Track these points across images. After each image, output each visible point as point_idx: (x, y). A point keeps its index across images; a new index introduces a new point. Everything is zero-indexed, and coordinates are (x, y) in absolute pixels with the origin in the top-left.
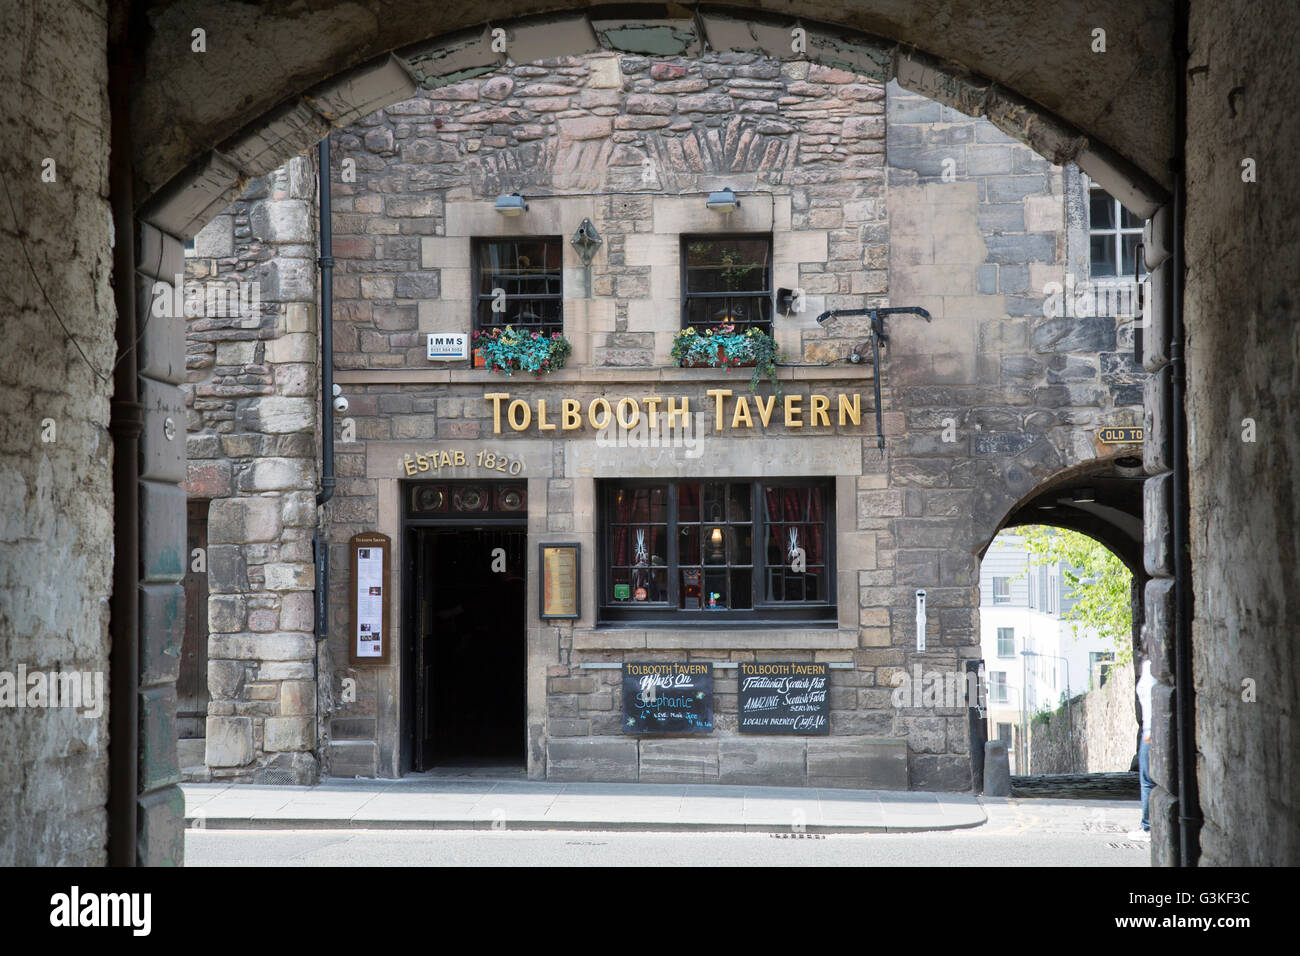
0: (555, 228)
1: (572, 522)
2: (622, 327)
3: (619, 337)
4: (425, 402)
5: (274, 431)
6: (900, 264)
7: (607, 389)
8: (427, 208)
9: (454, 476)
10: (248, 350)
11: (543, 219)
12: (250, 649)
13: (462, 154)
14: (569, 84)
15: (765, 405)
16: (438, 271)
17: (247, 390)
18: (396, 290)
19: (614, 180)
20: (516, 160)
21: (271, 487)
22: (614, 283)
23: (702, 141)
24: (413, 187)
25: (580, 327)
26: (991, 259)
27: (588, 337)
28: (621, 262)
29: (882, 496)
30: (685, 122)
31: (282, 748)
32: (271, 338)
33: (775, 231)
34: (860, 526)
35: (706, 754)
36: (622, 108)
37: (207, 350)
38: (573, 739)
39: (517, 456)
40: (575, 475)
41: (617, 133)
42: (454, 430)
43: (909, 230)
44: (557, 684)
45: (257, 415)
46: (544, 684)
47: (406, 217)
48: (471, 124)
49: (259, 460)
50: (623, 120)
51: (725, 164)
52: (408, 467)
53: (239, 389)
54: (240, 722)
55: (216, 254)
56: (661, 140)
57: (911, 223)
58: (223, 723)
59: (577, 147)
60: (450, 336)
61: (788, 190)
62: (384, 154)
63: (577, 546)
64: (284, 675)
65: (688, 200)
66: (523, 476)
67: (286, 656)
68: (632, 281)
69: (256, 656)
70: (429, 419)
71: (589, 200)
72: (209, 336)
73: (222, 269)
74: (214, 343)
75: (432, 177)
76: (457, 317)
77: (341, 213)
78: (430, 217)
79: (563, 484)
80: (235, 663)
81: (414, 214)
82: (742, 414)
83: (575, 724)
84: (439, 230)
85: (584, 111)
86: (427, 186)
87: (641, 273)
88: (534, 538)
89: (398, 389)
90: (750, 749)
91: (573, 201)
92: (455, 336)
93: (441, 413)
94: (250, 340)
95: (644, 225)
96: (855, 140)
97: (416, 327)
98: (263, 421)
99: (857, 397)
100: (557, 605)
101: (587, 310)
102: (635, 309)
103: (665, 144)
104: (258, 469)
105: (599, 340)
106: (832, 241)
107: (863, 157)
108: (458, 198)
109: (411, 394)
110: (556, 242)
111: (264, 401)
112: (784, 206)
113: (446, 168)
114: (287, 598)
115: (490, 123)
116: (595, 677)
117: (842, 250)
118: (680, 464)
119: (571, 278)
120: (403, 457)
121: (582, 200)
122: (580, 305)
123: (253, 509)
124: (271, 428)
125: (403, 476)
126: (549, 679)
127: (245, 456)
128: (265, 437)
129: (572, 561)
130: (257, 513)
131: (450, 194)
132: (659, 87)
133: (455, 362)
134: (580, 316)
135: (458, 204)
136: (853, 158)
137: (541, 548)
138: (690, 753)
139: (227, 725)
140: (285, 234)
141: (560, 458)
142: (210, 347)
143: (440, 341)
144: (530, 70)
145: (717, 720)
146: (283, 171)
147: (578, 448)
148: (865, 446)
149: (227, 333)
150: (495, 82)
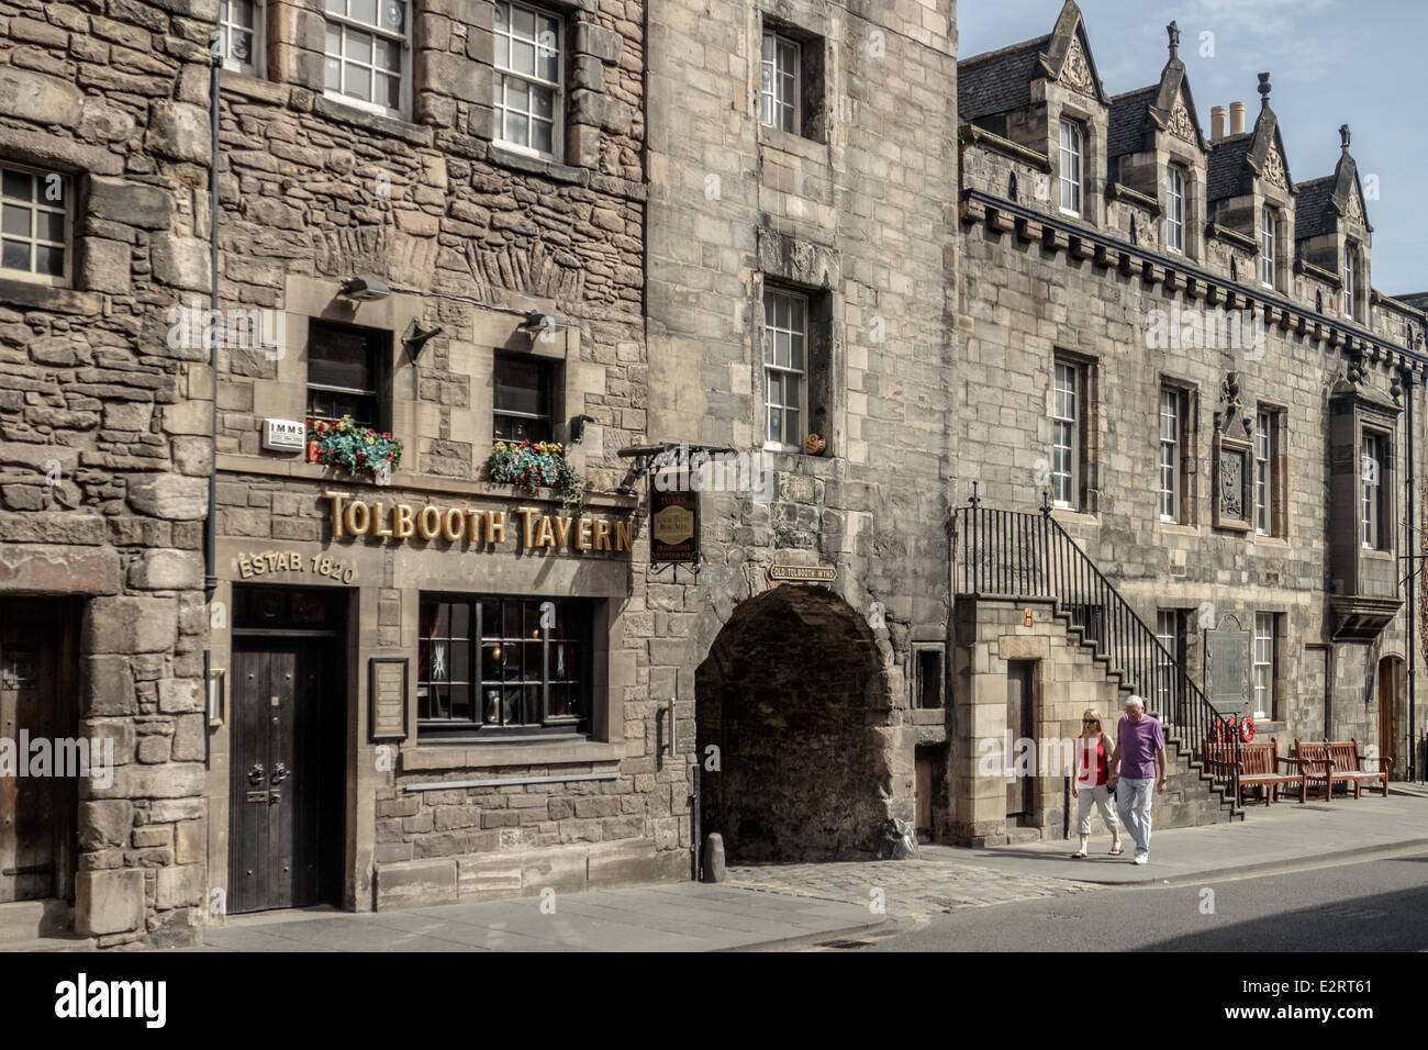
0: (388, 323)
1: (400, 635)
2: (444, 434)
3: (442, 446)
4: (260, 495)
5: (172, 516)
6: (654, 406)
7: (437, 498)
8: (268, 277)
9: (289, 582)
10: (145, 412)
11: (367, 314)
12: (142, 786)
13: (306, 223)
14: (402, 174)
15: (564, 526)
17: (142, 463)
18: (232, 364)
19: (444, 283)
20: (357, 242)
21: (167, 586)
22: (439, 388)
23: (514, 259)
24: (257, 249)
25: (407, 429)
26: (710, 412)
27: (415, 442)
28: (444, 368)
29: (641, 618)
30: (497, 238)
31: (177, 903)
32: (169, 402)
33: (568, 359)
34: (626, 645)
35: (509, 868)
36: (450, 213)
37: (93, 407)
38: (399, 864)
39: (350, 562)
40: (402, 586)
41: (443, 235)
42: (289, 529)
43: (661, 376)
44: (385, 807)
45: (152, 496)
46: (373, 808)
47: (246, 282)
48: (314, 193)
49: (155, 551)
50: (448, 223)
51: (532, 285)
52: (244, 568)
53: (131, 461)
54: (130, 876)
55: (112, 291)
56: (479, 251)
57: (662, 371)
58: (110, 878)
59: (412, 240)
60: (282, 422)
61: (577, 323)
62: (230, 206)
63: (405, 662)
64: (180, 815)
65: (500, 315)
66: (351, 582)
67: (183, 791)
68: (453, 387)
69: (148, 794)
70: (264, 515)
71: (419, 298)
72: (97, 389)
73: (117, 308)
74: (104, 399)
75: (276, 243)
76: (293, 402)
78: (271, 287)
79: (394, 595)
80: (123, 803)
81: (255, 281)
82: (547, 533)
83: (399, 850)
84: (279, 302)
85: (416, 206)
86: (270, 252)
87: (462, 382)
88: (366, 652)
89: (234, 478)
90: (547, 860)
91: (405, 296)
92: (288, 423)
93: (277, 508)
94: (147, 402)
95: (465, 333)
96: (622, 286)
97: (251, 409)
98: (160, 503)
99: (628, 524)
100: (389, 720)
101: (415, 412)
102: (456, 414)
103: (483, 255)
104: (152, 562)
105: (424, 446)
106: (609, 375)
107: (628, 303)
108: (299, 272)
109: (246, 485)
110: (388, 335)
111: (161, 478)
112: (574, 336)
113: (290, 235)
114: (183, 720)
115: (333, 197)
116: (418, 798)
117: (618, 386)
118: (492, 580)
119: (401, 379)
120: (237, 557)
121: (412, 296)
122: (408, 406)
123: (146, 611)
124: (169, 513)
125: (237, 578)
126: (378, 801)
127: (134, 545)
128: (160, 523)
129: (399, 678)
130: (153, 617)
131: (294, 265)
132: (478, 198)
133: (291, 454)
134: (408, 417)
135: (299, 277)
136: (620, 303)
137: (371, 663)
138: (500, 869)
139: (116, 881)
140: (189, 279)
141: (388, 568)
142: (98, 405)
143: (281, 428)
144: (371, 150)
145: (517, 832)
146: (187, 202)
147: (405, 557)
148: (630, 571)
149: (119, 391)
150: (339, 154)
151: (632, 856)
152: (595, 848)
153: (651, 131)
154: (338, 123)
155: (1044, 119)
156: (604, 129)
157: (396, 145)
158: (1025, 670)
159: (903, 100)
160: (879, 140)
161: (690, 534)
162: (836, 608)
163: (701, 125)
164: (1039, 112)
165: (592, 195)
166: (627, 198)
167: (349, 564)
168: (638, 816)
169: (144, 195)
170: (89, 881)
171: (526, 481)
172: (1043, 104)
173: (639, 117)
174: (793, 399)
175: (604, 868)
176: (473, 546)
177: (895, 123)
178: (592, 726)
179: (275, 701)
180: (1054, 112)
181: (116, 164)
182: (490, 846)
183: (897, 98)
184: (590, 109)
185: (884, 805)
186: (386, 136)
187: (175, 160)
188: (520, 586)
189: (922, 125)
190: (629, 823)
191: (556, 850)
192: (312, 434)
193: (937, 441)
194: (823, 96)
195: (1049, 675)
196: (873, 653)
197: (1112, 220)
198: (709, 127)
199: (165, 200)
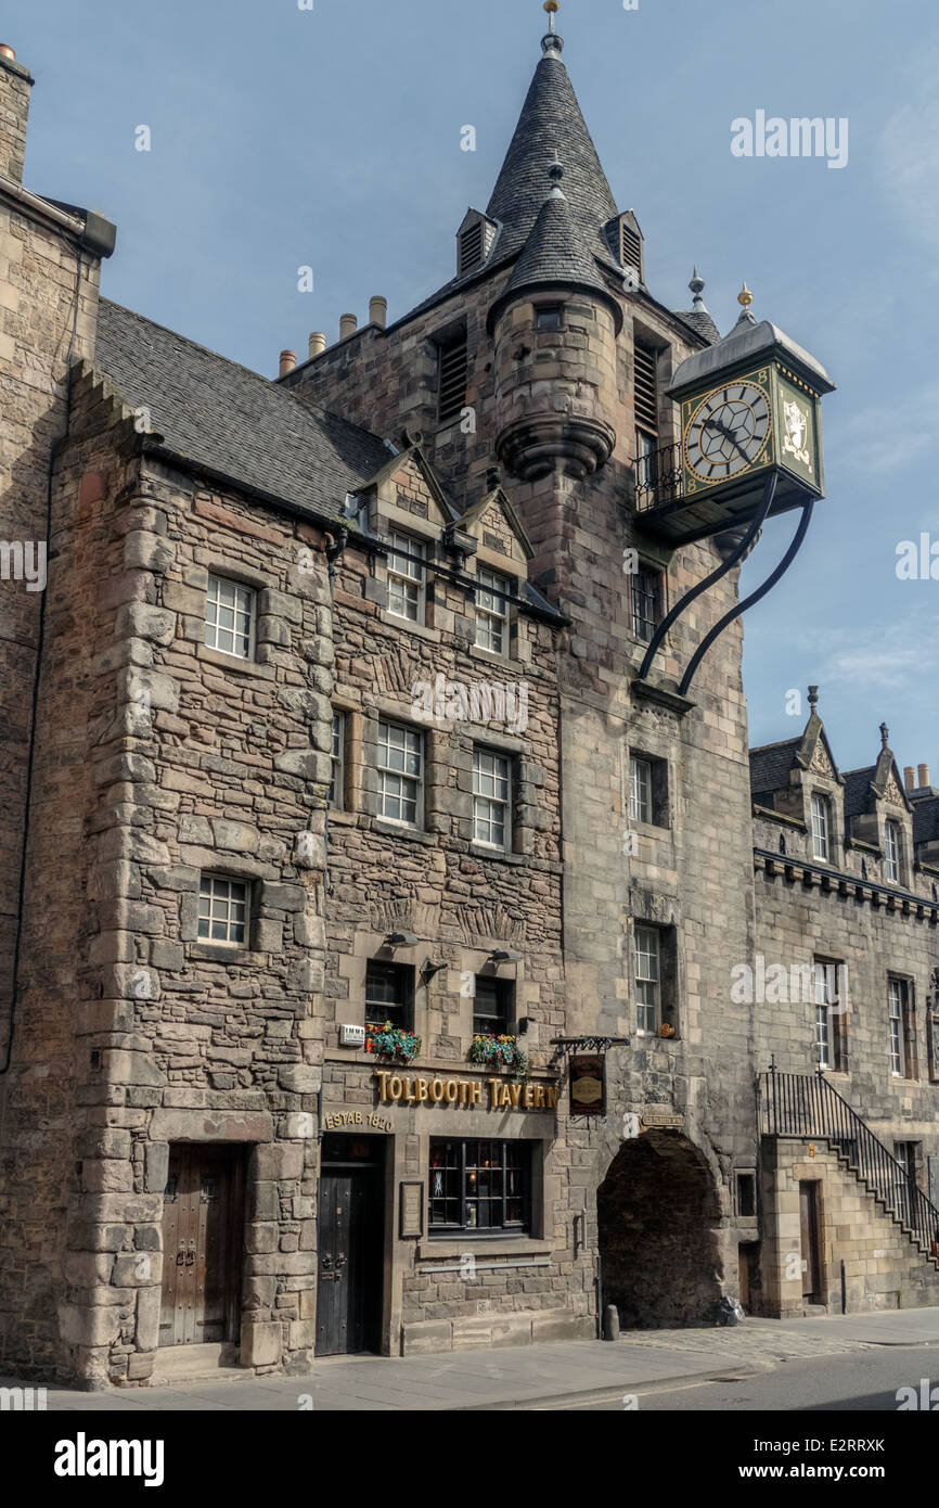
0: (412, 961)
1: (418, 1166)
2: (444, 1032)
3: (444, 1040)
4: (338, 1074)
5: (302, 1091)
6: (569, 1008)
7: (441, 1074)
8: (344, 935)
9: (355, 1131)
10: (288, 1025)
11: (401, 955)
12: (283, 1267)
13: (367, 899)
14: (420, 865)
15: (517, 1092)
16: (348, 980)
17: (286, 1058)
19: (444, 933)
20: (395, 910)
21: (300, 1136)
22: (442, 1001)
23: (485, 916)
24: (339, 917)
25: (423, 1029)
26: (603, 1012)
27: (428, 1037)
28: (445, 988)
30: (474, 903)
32: (303, 1019)
33: (517, 981)
34: (554, 1172)
35: (484, 1328)
36: (448, 888)
37: (261, 1023)
38: (417, 1324)
40: (420, 1133)
41: (444, 903)
42: (355, 1097)
43: (573, 989)
44: (409, 1284)
45: (292, 1079)
46: (401, 1285)
47: (333, 938)
48: (371, 880)
49: (292, 1114)
50: (446, 895)
51: (496, 933)
52: (329, 1123)
53: (281, 1057)
54: (275, 1326)
55: (273, 950)
56: (465, 912)
57: (574, 985)
58: (265, 1327)
59: (426, 907)
60: (352, 1027)
61: (523, 955)
63: (422, 1184)
64: (303, 1286)
65: (477, 953)
66: (390, 1131)
67: (305, 1271)
68: (450, 1001)
69: (285, 1272)
70: (343, 1087)
71: (430, 944)
72: (263, 1012)
73: (275, 961)
74: (267, 1018)
75: (350, 913)
76: (358, 1014)
78: (346, 940)
79: (415, 1139)
80: (272, 1278)
81: (338, 937)
82: (506, 1096)
83: (417, 1314)
84: (350, 951)
85: (429, 885)
86: (346, 919)
87: (456, 997)
88: (399, 1178)
89: (331, 1065)
90: (507, 1322)
91: (423, 943)
92: (355, 1027)
93: (348, 1084)
94: (290, 1019)
95: (457, 966)
96: (549, 930)
97: (334, 1019)
98: (295, 1083)
100: (411, 1226)
101: (427, 1018)
102: (452, 1018)
103: (466, 914)
104: (291, 1121)
105: (433, 1040)
106: (542, 989)
107: (552, 941)
108: (362, 930)
109: (331, 1068)
110: (411, 968)
111: (297, 1067)
112: (521, 965)
113: (358, 908)
114: (307, 1224)
115: (382, 882)
116: (428, 1277)
117: (547, 996)
119: (419, 996)
120: (326, 1115)
121: (426, 943)
122: (423, 1014)
123: (287, 1152)
124: (301, 1089)
125: (325, 1129)
126: (404, 1279)
127: (281, 1110)
128: (296, 1096)
129: (418, 1195)
130: (290, 1156)
131: (360, 926)
132: (463, 877)
133: (356, 1047)
134: (423, 1021)
135: (362, 933)
136: (547, 941)
137: (401, 1184)
138: (479, 1328)
139: (267, 1330)
140: (314, 942)
141: (411, 1120)
142: (264, 1022)
143: (351, 1031)
144: (403, 851)
145: (488, 1303)
146: (312, 894)
147: (421, 1111)
148: (556, 1120)
149: (276, 1013)
150: (386, 855)
151: (559, 1321)
152: (536, 1314)
153: (565, 828)
154: (384, 835)
155: (800, 796)
156: (537, 829)
157: (417, 847)
158: (810, 1188)
159: (717, 797)
160: (703, 824)
161: (599, 1096)
162: (683, 1144)
163: (594, 822)
164: (797, 791)
165: (530, 872)
166: (551, 873)
167: (389, 1118)
168: (562, 1292)
169: (291, 892)
170: (252, 1329)
171: (493, 1061)
172: (799, 786)
173: (557, 819)
174: (650, 1000)
175: (542, 1329)
176: (462, 1105)
177: (713, 813)
178: (533, 1228)
179: (339, 1211)
180: (807, 791)
181: (276, 873)
182: (471, 1313)
183: (713, 796)
184: (529, 817)
185: (719, 1287)
186: (411, 841)
187: (307, 869)
188: (489, 1132)
189: (730, 813)
190: (557, 1297)
191: (512, 1315)
192: (368, 1034)
193: (746, 1026)
194: (667, 798)
195: (827, 1192)
196: (708, 1176)
197: (849, 863)
198: (599, 823)
199: (302, 894)
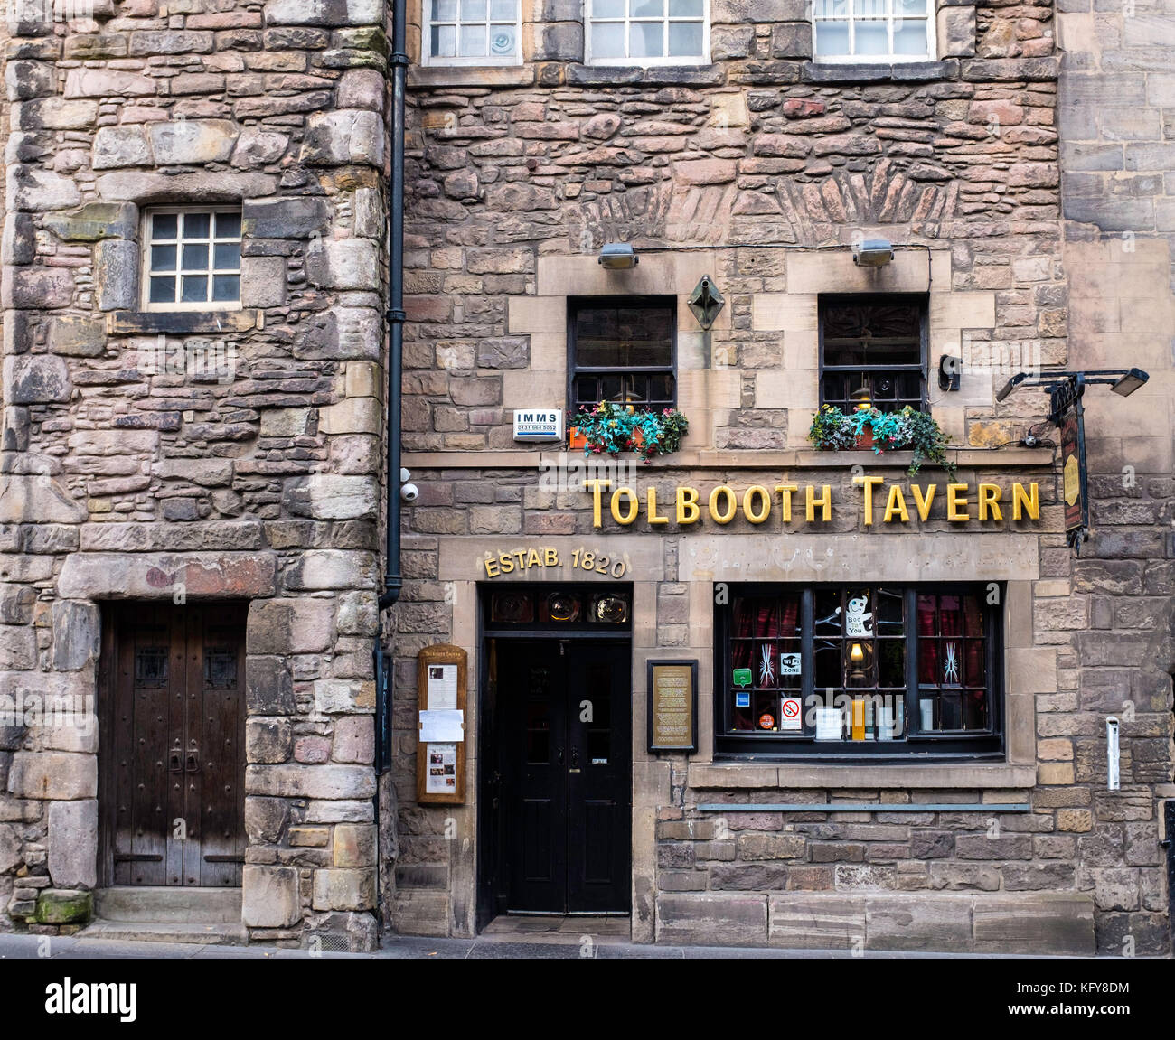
0: (669, 287)
1: (687, 635)
2: (748, 404)
3: (746, 414)
4: (510, 490)
5: (329, 516)
6: (1081, 332)
7: (731, 475)
8: (516, 262)
9: (544, 579)
10: (299, 418)
11: (654, 276)
12: (296, 785)
13: (559, 199)
14: (687, 122)
15: (924, 496)
16: (527, 336)
17: (297, 467)
18: (477, 358)
19: (741, 230)
20: (622, 208)
21: (322, 586)
22: (739, 351)
23: (845, 187)
24: (499, 238)
25: (697, 401)
27: (708, 415)
28: (748, 327)
29: (1064, 604)
30: (824, 166)
31: (335, 906)
32: (327, 404)
33: (933, 292)
34: (1038, 640)
35: (846, 913)
37: (249, 418)
38: (686, 895)
39: (620, 555)
40: (690, 578)
41: (743, 178)
42: (544, 524)
43: (1090, 292)
44: (668, 829)
45: (307, 499)
46: (653, 828)
47: (492, 273)
48: (569, 166)
49: (309, 552)
50: (749, 163)
51: (873, 214)
52: (489, 568)
53: (287, 465)
54: (284, 873)
55: (264, 303)
56: (795, 186)
57: (1093, 285)
58: (263, 873)
59: (696, 192)
60: (541, 412)
61: (947, 245)
62: (468, 201)
63: (693, 664)
64: (338, 817)
65: (827, 255)
66: (627, 578)
67: (341, 794)
68: (760, 348)
69: (302, 793)
70: (514, 511)
71: (710, 253)
72: (252, 401)
73: (270, 320)
74: (259, 409)
75: (522, 227)
76: (549, 389)
77: (412, 269)
78: (520, 273)
79: (676, 588)
80: (277, 801)
81: (500, 270)
82: (896, 505)
83: (691, 877)
84: (530, 288)
85: (705, 153)
86: (516, 237)
87: (772, 340)
88: (641, 655)
89: (478, 475)
90: (906, 907)
91: (691, 254)
92: (548, 412)
93: (530, 502)
94: (302, 406)
95: (775, 284)
96: (1024, 189)
97: (500, 402)
98: (314, 504)
99: (1034, 486)
100: (672, 730)
101: (706, 382)
102: (764, 380)
103: (800, 192)
104: (307, 563)
105: (720, 418)
106: (1001, 303)
107: (1034, 208)
108: (552, 252)
109: (493, 481)
110: (669, 302)
111: (316, 480)
112: (942, 263)
113: (539, 216)
114: (342, 722)
115: (592, 165)
116: (714, 821)
117: (1013, 314)
118: (819, 566)
119: (688, 346)
120: (483, 556)
121: (701, 254)
122: (698, 376)
123: (299, 612)
124: (323, 513)
125: (482, 578)
126: (659, 822)
127: (292, 547)
128: (317, 524)
129: (687, 682)
130: (306, 617)
131: (543, 246)
132: (793, 126)
133: (547, 444)
134: (697, 389)
135: (553, 258)
136: (1022, 210)
137: (650, 665)
138: (832, 913)
139: (268, 877)
141: (673, 558)
142: (253, 415)
143: (528, 418)
144: (640, 106)
145: (863, 872)
146: (348, 205)
147: (691, 547)
149: (275, 398)
152: (987, 899)
154: (598, 88)
156: (982, 5)
157: (673, 93)
165: (965, 87)
166: (1027, 80)
167: (617, 556)
168: (1065, 862)
170: (241, 874)
175: (999, 925)
178: (1005, 744)
182: (823, 884)
186: (659, 86)
187: (330, 167)
188: (863, 571)
190: (1049, 870)
191: (924, 895)
192: (573, 420)
199: (320, 207)
